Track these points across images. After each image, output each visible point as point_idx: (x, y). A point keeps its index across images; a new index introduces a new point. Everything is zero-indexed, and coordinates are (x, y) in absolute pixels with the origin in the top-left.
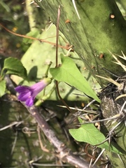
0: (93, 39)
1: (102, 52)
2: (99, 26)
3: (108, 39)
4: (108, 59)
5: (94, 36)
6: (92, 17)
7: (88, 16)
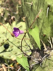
0: (45, 27)
1: (45, 34)
2: (50, 24)
3: (50, 30)
4: (46, 37)
5: (46, 26)
6: (50, 19)
7: (48, 18)
